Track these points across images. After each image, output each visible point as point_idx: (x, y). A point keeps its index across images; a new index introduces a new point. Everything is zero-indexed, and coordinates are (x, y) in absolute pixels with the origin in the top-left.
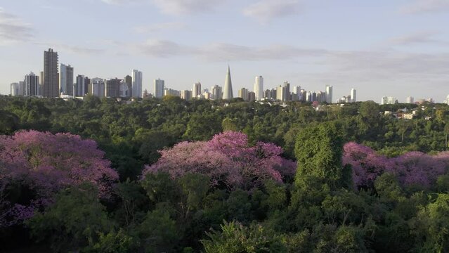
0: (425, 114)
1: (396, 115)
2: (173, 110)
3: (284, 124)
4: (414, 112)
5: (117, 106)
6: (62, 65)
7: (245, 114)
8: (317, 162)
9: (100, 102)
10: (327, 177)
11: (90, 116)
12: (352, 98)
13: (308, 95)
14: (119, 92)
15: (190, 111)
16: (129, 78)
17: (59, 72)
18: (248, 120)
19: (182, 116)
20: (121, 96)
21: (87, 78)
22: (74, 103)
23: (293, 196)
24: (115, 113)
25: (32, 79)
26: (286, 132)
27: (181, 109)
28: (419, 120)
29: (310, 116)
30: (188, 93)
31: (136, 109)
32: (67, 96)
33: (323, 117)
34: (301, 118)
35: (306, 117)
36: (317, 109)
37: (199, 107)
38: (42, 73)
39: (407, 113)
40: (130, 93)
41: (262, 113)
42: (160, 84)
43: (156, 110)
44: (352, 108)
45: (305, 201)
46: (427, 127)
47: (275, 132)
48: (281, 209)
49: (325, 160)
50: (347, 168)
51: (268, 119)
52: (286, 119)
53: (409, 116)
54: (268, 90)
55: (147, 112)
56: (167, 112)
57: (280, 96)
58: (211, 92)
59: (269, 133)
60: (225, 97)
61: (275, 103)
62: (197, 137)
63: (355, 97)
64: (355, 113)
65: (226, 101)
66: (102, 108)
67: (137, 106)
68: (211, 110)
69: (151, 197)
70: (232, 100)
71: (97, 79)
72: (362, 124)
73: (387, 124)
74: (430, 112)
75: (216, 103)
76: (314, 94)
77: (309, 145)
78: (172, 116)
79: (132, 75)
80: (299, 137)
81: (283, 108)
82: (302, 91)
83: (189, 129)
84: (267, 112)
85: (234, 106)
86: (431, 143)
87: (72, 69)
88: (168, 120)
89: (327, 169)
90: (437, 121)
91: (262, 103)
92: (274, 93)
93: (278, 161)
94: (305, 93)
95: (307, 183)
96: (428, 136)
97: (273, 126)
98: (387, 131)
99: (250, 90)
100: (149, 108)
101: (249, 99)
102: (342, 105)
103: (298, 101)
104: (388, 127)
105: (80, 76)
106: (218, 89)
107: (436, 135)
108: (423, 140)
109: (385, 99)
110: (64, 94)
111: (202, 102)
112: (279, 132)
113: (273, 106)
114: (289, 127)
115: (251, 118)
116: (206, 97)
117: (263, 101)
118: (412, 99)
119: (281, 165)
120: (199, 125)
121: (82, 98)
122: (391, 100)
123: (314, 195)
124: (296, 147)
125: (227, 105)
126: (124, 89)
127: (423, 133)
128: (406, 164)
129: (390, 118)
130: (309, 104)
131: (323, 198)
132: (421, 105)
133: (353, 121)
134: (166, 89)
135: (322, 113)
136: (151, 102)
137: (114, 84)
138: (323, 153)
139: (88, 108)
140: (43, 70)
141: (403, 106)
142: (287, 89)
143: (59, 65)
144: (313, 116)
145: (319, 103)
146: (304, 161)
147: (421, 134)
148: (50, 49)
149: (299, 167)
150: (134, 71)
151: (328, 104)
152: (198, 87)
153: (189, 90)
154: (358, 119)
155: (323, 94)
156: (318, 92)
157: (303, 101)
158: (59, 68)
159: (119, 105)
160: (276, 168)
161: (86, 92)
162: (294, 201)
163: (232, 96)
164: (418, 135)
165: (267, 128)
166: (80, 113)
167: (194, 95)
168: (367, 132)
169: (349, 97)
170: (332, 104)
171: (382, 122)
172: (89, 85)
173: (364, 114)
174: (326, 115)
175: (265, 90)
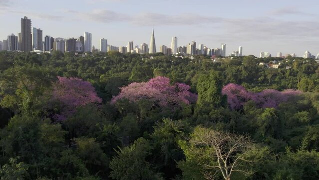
0: (287, 65)
1: (267, 65)
2: (115, 61)
3: (192, 71)
4: (279, 63)
5: (76, 58)
6: (34, 28)
7: (165, 65)
8: (208, 93)
9: (63, 55)
10: (214, 101)
11: (57, 65)
12: (239, 53)
13: (208, 50)
14: (75, 48)
15: (127, 62)
16: (82, 38)
17: (32, 33)
18: (167, 69)
19: (121, 66)
20: (77, 51)
21: (52, 38)
22: (45, 56)
23: (195, 110)
24: (75, 63)
25: (13, 38)
26: (193, 76)
27: (121, 60)
28: (282, 69)
29: (209, 66)
30: (124, 49)
31: (89, 60)
32: (39, 51)
33: (218, 66)
34: (203, 67)
35: (207, 66)
36: (215, 60)
37: (134, 59)
38: (20, 34)
39: (275, 64)
40: (83, 48)
41: (177, 64)
42: (104, 42)
43: (103, 61)
44: (238, 60)
45: (201, 112)
46: (287, 74)
47: (186, 76)
48: (189, 116)
49: (212, 92)
50: (225, 97)
51: (181, 68)
52: (193, 68)
53: (276, 66)
54: (180, 47)
55: (97, 63)
56: (111, 63)
57: (189, 51)
58: (140, 48)
59: (181, 77)
60: (150, 52)
61: (186, 57)
62: (138, 80)
63: (241, 52)
64: (240, 64)
65: (151, 55)
66: (65, 60)
67: (90, 59)
68: (141, 61)
69: (121, 112)
70: (155, 54)
71: (59, 38)
72: (244, 72)
73: (260, 71)
74: (291, 63)
75: (144, 56)
76: (213, 50)
77: (204, 84)
78: (115, 65)
79: (85, 36)
80: (199, 80)
81: (192, 60)
82: (204, 48)
83: (133, 75)
84: (180, 63)
85: (157, 59)
86: (288, 84)
87: (41, 31)
88: (112, 68)
89: (213, 97)
90: (294, 70)
91: (177, 57)
92: (185, 49)
93: (188, 94)
94: (207, 49)
95: (202, 104)
96: (287, 79)
97: (184, 72)
98: (260, 77)
99: (168, 47)
100: (98, 60)
101: (168, 53)
102: (232, 58)
103: (202, 55)
104: (261, 74)
105: (47, 36)
106: (146, 46)
107: (293, 79)
108: (283, 82)
109: (263, 54)
110: (36, 49)
111: (135, 55)
112: (188, 77)
113: (184, 59)
114: (195, 73)
115: (169, 67)
116: (137, 52)
117: (177, 55)
118: (281, 54)
119: (189, 96)
120: (139, 73)
121: (49, 52)
122: (266, 55)
123: (206, 109)
124: (198, 85)
125: (152, 58)
126: (79, 46)
127: (284, 78)
128: (265, 97)
129: (263, 67)
130: (209, 57)
131: (210, 111)
132: (286, 58)
133: (238, 69)
134: (109, 46)
135: (218, 64)
136: (99, 55)
137: (72, 42)
138: (212, 89)
139: (55, 59)
140: (20, 32)
141: (273, 59)
142: (194, 46)
143: (32, 28)
144: (211, 66)
145: (216, 57)
146: (201, 93)
147: (283, 78)
148: (25, 17)
149: (199, 96)
150: (86, 33)
151: (222, 57)
152: (131, 44)
153: (125, 46)
154: (241, 67)
155: (219, 50)
156: (216, 49)
157: (205, 55)
158: (32, 30)
159: (77, 58)
160: (186, 98)
161: (52, 48)
162: (195, 113)
163: (156, 51)
164: (280, 79)
165: (180, 74)
166: (50, 63)
167: (128, 51)
168: (247, 77)
169: (238, 52)
170: (225, 57)
171: (258, 70)
172: (54, 43)
173: (246, 65)
174: (220, 65)
175: (178, 47)
